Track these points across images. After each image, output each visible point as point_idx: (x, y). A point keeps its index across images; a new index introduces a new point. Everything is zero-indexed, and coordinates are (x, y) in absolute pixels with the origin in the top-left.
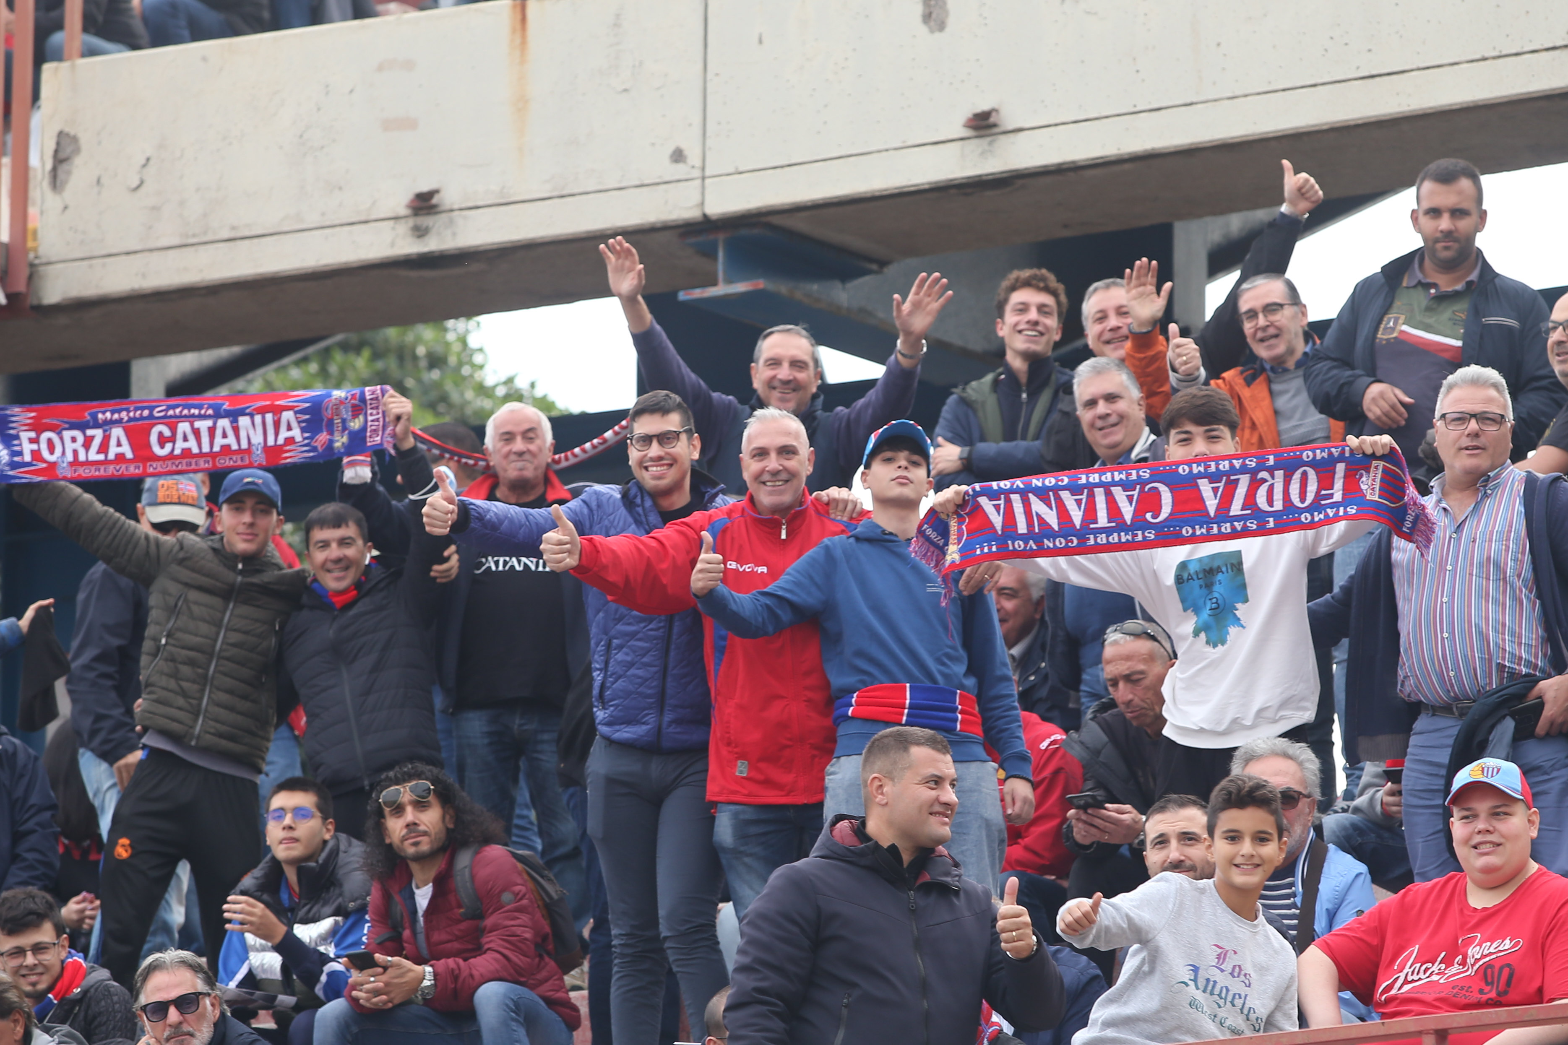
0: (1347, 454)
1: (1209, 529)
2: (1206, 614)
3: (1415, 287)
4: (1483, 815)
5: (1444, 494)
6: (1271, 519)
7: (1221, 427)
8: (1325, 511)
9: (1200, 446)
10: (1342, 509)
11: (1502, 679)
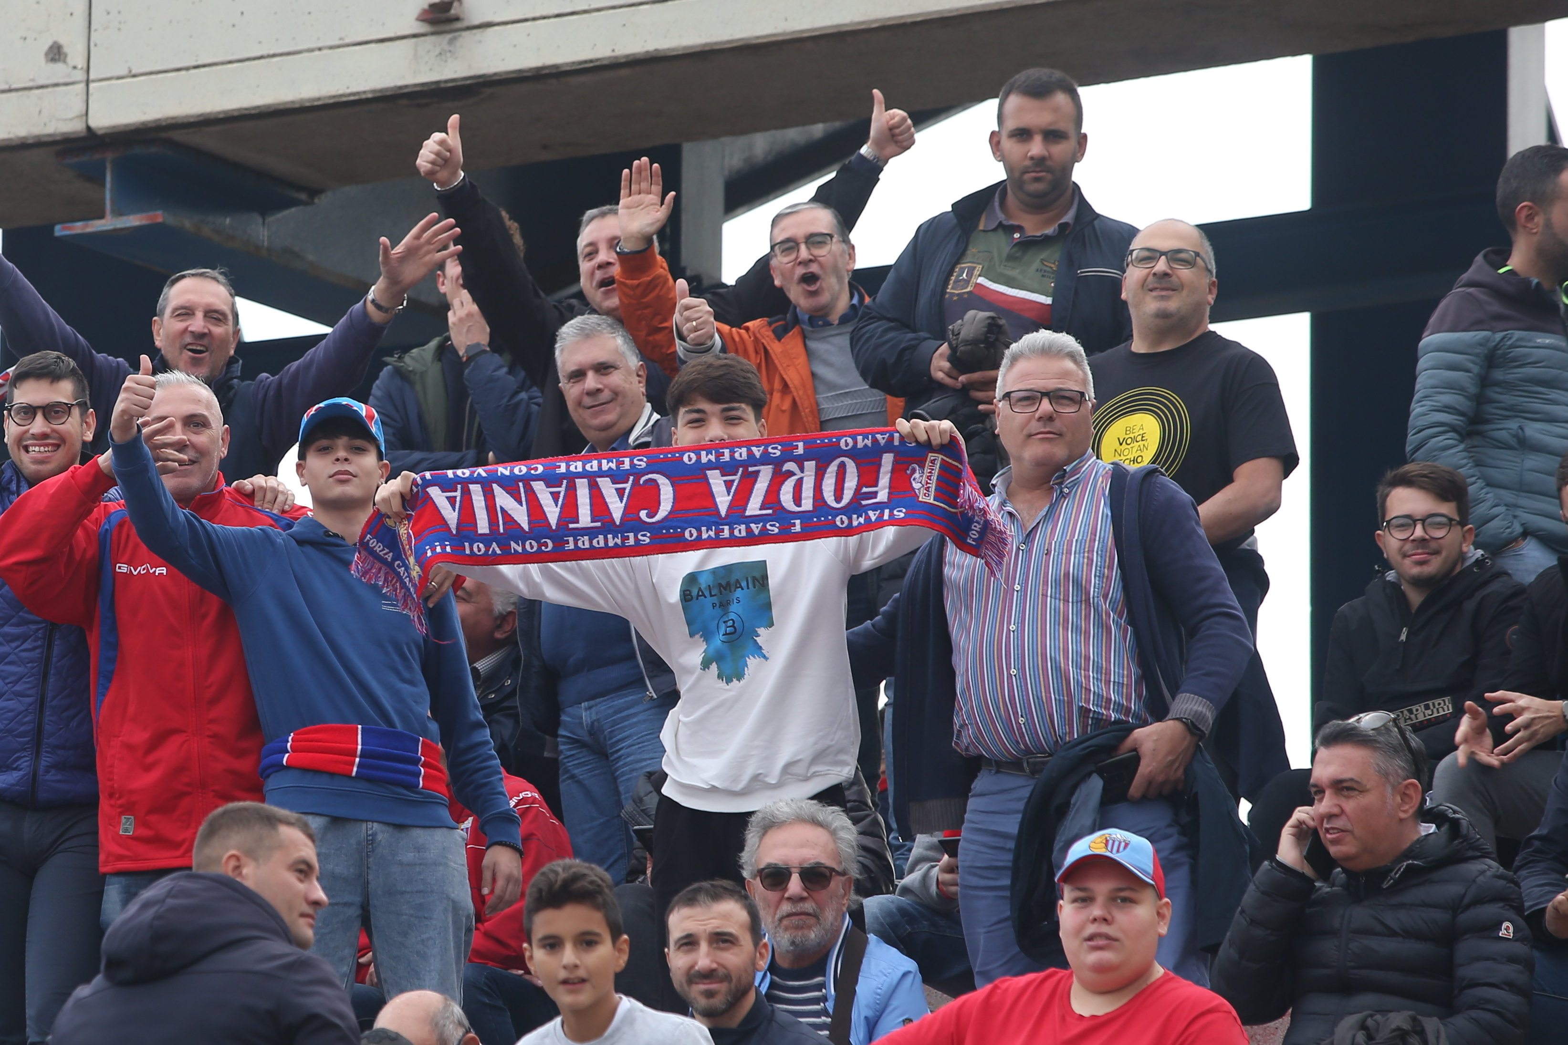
0: (896, 443)
1: (719, 532)
2: (718, 641)
3: (995, 230)
4: (1100, 900)
5: (1009, 495)
6: (798, 522)
7: (743, 406)
8: (867, 514)
9: (715, 430)
10: (887, 512)
11: (1085, 727)
